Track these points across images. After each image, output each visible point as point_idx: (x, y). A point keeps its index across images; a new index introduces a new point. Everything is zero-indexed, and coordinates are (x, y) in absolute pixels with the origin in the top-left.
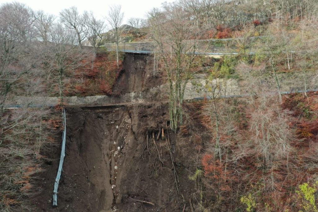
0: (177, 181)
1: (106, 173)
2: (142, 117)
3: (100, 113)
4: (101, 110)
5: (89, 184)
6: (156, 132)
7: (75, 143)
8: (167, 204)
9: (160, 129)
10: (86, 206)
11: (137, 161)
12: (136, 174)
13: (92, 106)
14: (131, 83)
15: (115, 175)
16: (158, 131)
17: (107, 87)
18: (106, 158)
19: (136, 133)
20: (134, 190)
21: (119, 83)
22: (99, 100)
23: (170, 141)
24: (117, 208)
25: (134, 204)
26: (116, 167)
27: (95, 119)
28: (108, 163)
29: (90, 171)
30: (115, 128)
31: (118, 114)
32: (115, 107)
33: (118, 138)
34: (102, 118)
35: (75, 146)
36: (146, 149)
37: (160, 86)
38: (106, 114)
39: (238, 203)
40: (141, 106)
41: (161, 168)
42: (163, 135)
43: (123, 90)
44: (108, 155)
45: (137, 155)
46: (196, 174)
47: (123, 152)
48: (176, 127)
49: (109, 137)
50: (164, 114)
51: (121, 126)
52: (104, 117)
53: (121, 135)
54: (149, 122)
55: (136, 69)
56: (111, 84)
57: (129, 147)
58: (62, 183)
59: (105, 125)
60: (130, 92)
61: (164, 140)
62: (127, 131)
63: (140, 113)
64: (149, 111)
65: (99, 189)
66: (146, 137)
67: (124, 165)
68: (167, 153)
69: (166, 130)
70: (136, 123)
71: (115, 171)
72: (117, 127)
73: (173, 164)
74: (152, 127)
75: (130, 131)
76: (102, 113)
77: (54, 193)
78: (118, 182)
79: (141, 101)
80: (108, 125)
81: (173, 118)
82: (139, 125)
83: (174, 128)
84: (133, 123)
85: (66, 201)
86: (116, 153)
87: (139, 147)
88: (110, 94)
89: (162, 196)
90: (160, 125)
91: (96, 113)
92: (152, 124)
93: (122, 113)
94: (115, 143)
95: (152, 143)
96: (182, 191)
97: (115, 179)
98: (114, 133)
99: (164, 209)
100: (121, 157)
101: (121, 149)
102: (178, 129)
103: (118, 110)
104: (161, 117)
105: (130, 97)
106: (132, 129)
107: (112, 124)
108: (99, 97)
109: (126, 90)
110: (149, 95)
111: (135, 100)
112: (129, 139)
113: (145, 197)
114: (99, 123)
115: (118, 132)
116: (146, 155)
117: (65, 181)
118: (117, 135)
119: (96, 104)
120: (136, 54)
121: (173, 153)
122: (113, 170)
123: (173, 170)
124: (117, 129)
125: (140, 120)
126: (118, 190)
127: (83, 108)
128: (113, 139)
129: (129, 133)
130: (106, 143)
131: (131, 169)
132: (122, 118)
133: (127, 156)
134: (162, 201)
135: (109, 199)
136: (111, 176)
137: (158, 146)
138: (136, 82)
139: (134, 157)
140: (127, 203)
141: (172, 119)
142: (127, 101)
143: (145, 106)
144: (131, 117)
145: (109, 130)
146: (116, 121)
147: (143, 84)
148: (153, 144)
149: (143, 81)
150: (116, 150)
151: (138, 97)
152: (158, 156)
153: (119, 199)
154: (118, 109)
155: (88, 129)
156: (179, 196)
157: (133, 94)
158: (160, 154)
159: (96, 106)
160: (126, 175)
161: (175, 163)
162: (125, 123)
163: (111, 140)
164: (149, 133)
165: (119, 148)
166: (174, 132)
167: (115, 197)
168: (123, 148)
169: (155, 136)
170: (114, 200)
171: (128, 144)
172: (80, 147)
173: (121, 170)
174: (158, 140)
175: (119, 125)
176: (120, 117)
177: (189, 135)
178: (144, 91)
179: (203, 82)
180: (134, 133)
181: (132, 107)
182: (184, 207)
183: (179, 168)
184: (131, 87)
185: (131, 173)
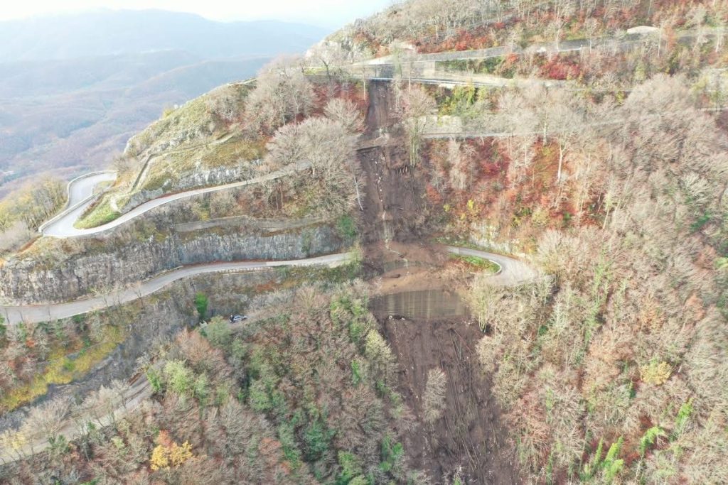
0: (415, 198)
1: (376, 193)
2: (392, 156)
4: (364, 151)
6: (402, 169)
9: (404, 167)
10: (374, 210)
11: (393, 187)
12: (393, 194)
14: (378, 118)
15: (381, 195)
19: (390, 169)
20: (393, 202)
21: (369, 120)
23: (411, 174)
24: (387, 212)
25: (394, 209)
26: (381, 190)
28: (376, 187)
30: (375, 164)
31: (375, 154)
32: (372, 148)
33: (378, 171)
34: (366, 157)
36: (397, 179)
38: (368, 152)
39: (442, 208)
40: (390, 146)
41: (406, 191)
42: (406, 170)
43: (373, 126)
44: (374, 182)
45: (392, 183)
47: (383, 181)
49: (372, 170)
50: (406, 153)
51: (379, 162)
53: (380, 169)
54: (397, 160)
55: (379, 98)
57: (386, 178)
60: (378, 129)
61: (407, 173)
62: (383, 166)
63: (391, 153)
64: (396, 150)
65: (376, 202)
66: (396, 172)
67: (385, 188)
68: (409, 182)
69: (408, 166)
70: (389, 161)
71: (381, 192)
74: (400, 165)
78: (384, 199)
79: (388, 138)
80: (370, 161)
82: (391, 163)
83: (413, 165)
84: (387, 160)
85: (365, 208)
86: (379, 181)
87: (393, 178)
89: (407, 206)
91: (361, 153)
92: (399, 163)
94: (377, 174)
95: (400, 175)
96: (417, 203)
97: (382, 197)
98: (376, 168)
99: (409, 211)
100: (382, 184)
101: (382, 179)
102: (415, 165)
103: (375, 150)
106: (386, 165)
107: (372, 161)
109: (375, 127)
110: (393, 131)
112: (386, 172)
113: (399, 206)
116: (398, 184)
120: (377, 81)
121: (412, 182)
123: (412, 192)
124: (377, 165)
125: (391, 159)
126: (385, 202)
128: (375, 171)
129: (385, 168)
131: (390, 191)
133: (386, 184)
134: (408, 208)
135: (381, 207)
136: (379, 195)
137: (404, 178)
138: (381, 116)
139: (390, 184)
140: (391, 209)
142: (377, 137)
143: (392, 146)
144: (385, 156)
146: (375, 158)
148: (401, 177)
150: (379, 179)
151: (385, 132)
152: (404, 184)
153: (386, 207)
156: (416, 205)
157: (381, 130)
160: (388, 194)
161: (413, 188)
162: (381, 160)
164: (398, 169)
166: (413, 168)
167: (384, 206)
169: (402, 171)
170: (384, 208)
171: (385, 176)
173: (384, 192)
174: (404, 174)
175: (377, 162)
176: (377, 155)
178: (389, 126)
179: (435, 119)
180: (388, 168)
183: (416, 191)
184: (378, 123)
185: (390, 193)
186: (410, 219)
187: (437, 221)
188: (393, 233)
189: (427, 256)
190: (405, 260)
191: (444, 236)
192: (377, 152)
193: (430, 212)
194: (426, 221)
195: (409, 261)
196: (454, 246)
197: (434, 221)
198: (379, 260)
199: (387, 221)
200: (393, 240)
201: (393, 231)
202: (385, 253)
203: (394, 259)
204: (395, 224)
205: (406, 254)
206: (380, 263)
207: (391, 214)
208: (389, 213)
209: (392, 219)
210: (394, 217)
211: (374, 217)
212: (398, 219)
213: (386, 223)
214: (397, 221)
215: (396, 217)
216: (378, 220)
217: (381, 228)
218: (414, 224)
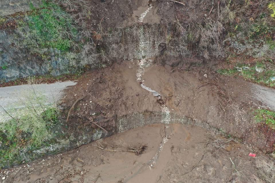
8: (197, 5)
10: (127, 2)
24: (153, 6)
25: (168, 3)
39: (266, 9)
99: (193, 9)
134: (193, 2)
140: (162, 2)
182: (212, 8)
186: (192, 27)
187: (246, 34)
188: (157, 50)
189: (213, 109)
190: (166, 111)
191: (253, 65)
193: (237, 15)
194: (224, 33)
195: (171, 114)
196: (266, 85)
198: (111, 108)
199: (147, 26)
200: (154, 62)
201: (157, 46)
202: (128, 92)
203: (144, 108)
204: (162, 34)
205: (170, 98)
206: (109, 115)
207: (158, 12)
208: (156, 11)
209: (159, 23)
210: (162, 20)
211: (123, 16)
212: (170, 24)
213: (144, 28)
214: (166, 27)
215: (166, 20)
216: (130, 24)
217: (133, 38)
218: (197, 36)
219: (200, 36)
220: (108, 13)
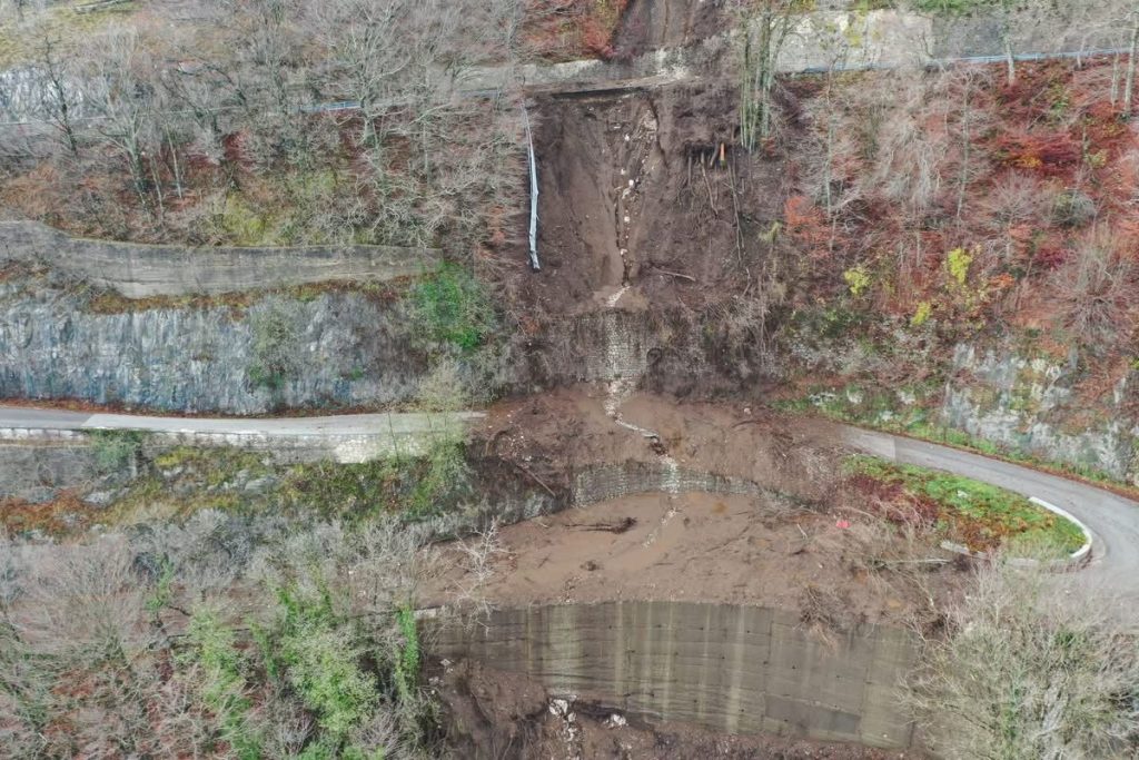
0: (740, 245)
1: (609, 227)
2: (681, 117)
3: (591, 105)
4: (591, 100)
5: (582, 243)
6: (709, 152)
7: (549, 169)
8: (718, 281)
9: (717, 146)
10: (582, 276)
11: (668, 208)
12: (666, 232)
13: (574, 89)
14: (658, 22)
15: (626, 232)
16: (712, 150)
17: (601, 38)
18: (608, 201)
19: (667, 152)
20: (661, 257)
21: (629, 25)
22: (583, 71)
23: (737, 169)
24: (631, 285)
25: (661, 277)
26: (627, 219)
27: (580, 119)
28: (612, 210)
29: (581, 223)
30: (623, 141)
31: (628, 109)
32: (622, 91)
33: (631, 162)
34: (594, 117)
35: (550, 176)
36: (686, 184)
37: (729, 32)
38: (603, 107)
39: (840, 279)
40: (679, 89)
41: (713, 222)
42: (722, 158)
43: (639, 43)
44: (610, 195)
45: (669, 196)
46: (774, 229)
47: (641, 190)
48: (753, 140)
49: (611, 159)
50: (731, 108)
51: (635, 136)
52: (599, 115)
53: (636, 156)
54: (695, 128)
56: (610, 28)
57: (653, 181)
58: (539, 237)
59: (600, 133)
60: (654, 50)
61: (725, 168)
62: (648, 146)
63: (678, 108)
64: (697, 102)
65: (599, 253)
66: (687, 161)
67: (642, 215)
68: (727, 194)
69: (730, 146)
70: (668, 130)
71: (626, 224)
72: (627, 138)
73: (736, 214)
74: (699, 141)
75: (654, 147)
76: (596, 105)
77: (531, 252)
78: (632, 245)
79: (680, 74)
80: (608, 133)
81: (748, 118)
82: (674, 135)
83: (748, 144)
84: (662, 129)
85: (552, 265)
86: (627, 192)
87: (671, 182)
88: (609, 55)
89: (711, 269)
90: (717, 135)
91: (582, 107)
92: (701, 133)
93: (638, 104)
94: (623, 172)
95: (699, 172)
96: (748, 263)
97: (627, 240)
98: (622, 151)
99: (711, 288)
100: (636, 200)
101: (636, 184)
102: (757, 145)
103: (629, 100)
104: (724, 116)
105: (654, 62)
106: (658, 144)
107: (615, 132)
108: (583, 64)
109: (644, 46)
110: (700, 57)
111: (665, 70)
112: (652, 165)
113: (680, 268)
114: (588, 128)
115: (629, 148)
116: (686, 195)
117: (544, 235)
118: (628, 155)
119: (580, 84)
121: (738, 195)
122: (622, 226)
123: (735, 225)
124: (628, 143)
125: (676, 124)
126: (632, 257)
127: (554, 95)
128: (619, 163)
129: (653, 151)
130: (605, 172)
131: (655, 223)
132: (636, 118)
133: (648, 199)
134: (710, 277)
135: (617, 270)
136: (618, 233)
137: (710, 180)
138: (671, 18)
139: (661, 200)
140: (649, 275)
141: (745, 123)
142: (648, 74)
143: (688, 91)
144: (656, 117)
145: (611, 143)
146: (623, 125)
147: (686, 25)
148: (701, 176)
149: (687, 16)
150: (626, 186)
151: (674, 61)
152: (708, 199)
153: (633, 272)
154: (627, 96)
155: (570, 141)
156: (741, 269)
157: (661, 55)
158: (713, 196)
159: (581, 90)
160: (646, 232)
161: (740, 214)
162: (645, 129)
163: (615, 166)
164: (693, 152)
165: (631, 183)
166: (747, 151)
167: (627, 268)
168: (639, 183)
169: (706, 160)
170: (625, 273)
171: (649, 175)
172: (559, 177)
173: (636, 225)
174: (713, 167)
175: (631, 134)
176: (633, 114)
177: (779, 158)
178: (690, 44)
179: (842, 21)
180: (663, 152)
181: (658, 94)
183: (749, 224)
184: (657, 34)
185: (656, 229)
186: (714, 315)
187: (814, 326)
188: (644, 362)
189: (763, 457)
190: (669, 462)
191: (840, 388)
192: (636, 105)
193: (791, 291)
194: (771, 325)
195: (681, 469)
196: (873, 428)
197: (805, 330)
198: (559, 452)
199: (621, 313)
200: (640, 387)
201: (644, 355)
202: (591, 428)
203: (625, 456)
204: (653, 329)
205: (676, 441)
206: (558, 464)
207: (643, 291)
208: (638, 289)
209: (646, 308)
210: (651, 303)
211: (576, 296)
212: (667, 311)
213: (619, 319)
214: (661, 316)
215: (660, 304)
216: (590, 308)
217: (596, 336)
218: (722, 328)
219: (727, 327)
220: (548, 291)
